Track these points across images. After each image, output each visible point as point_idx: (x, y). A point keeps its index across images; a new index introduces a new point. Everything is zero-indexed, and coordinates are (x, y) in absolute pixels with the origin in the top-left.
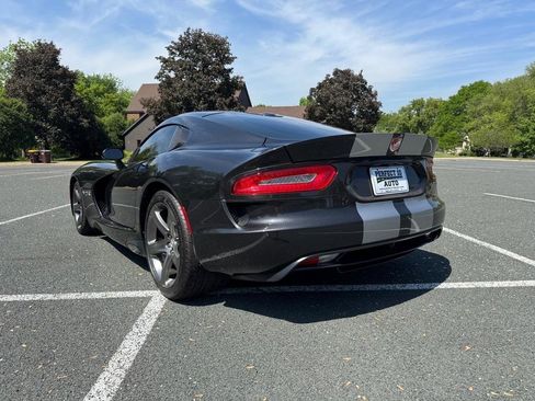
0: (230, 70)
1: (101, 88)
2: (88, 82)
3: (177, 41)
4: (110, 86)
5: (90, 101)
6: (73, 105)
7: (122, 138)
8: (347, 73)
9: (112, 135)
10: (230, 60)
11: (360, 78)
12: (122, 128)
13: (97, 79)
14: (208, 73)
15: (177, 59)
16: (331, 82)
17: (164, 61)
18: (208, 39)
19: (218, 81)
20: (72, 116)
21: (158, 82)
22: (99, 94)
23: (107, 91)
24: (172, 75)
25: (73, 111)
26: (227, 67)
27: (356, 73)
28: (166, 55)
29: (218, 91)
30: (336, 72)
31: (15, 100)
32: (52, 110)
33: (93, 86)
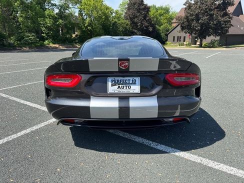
1: (163, 11)
2: (157, 10)
4: (167, 10)
5: (157, 19)
6: (147, 21)
7: (167, 35)
9: (163, 35)
12: (167, 31)
13: (161, 8)
20: (146, 27)
21: (185, 7)
22: (161, 15)
23: (165, 13)
25: (147, 24)
29: (217, 8)
31: (126, 21)
32: (139, 25)
33: (159, 11)
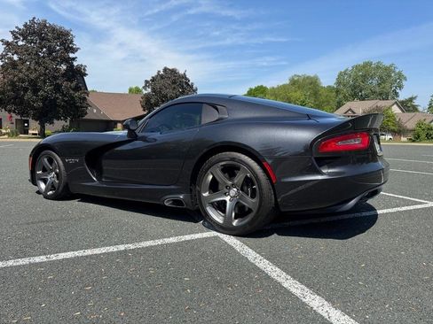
0: (74, 59)
3: (22, 27)
8: (173, 71)
10: (74, 50)
11: (184, 76)
14: (54, 59)
15: (20, 43)
16: (162, 77)
17: (7, 44)
18: (53, 29)
19: (64, 67)
24: (16, 57)
26: (71, 55)
27: (181, 72)
28: (10, 39)
29: (64, 75)
30: (165, 70)
